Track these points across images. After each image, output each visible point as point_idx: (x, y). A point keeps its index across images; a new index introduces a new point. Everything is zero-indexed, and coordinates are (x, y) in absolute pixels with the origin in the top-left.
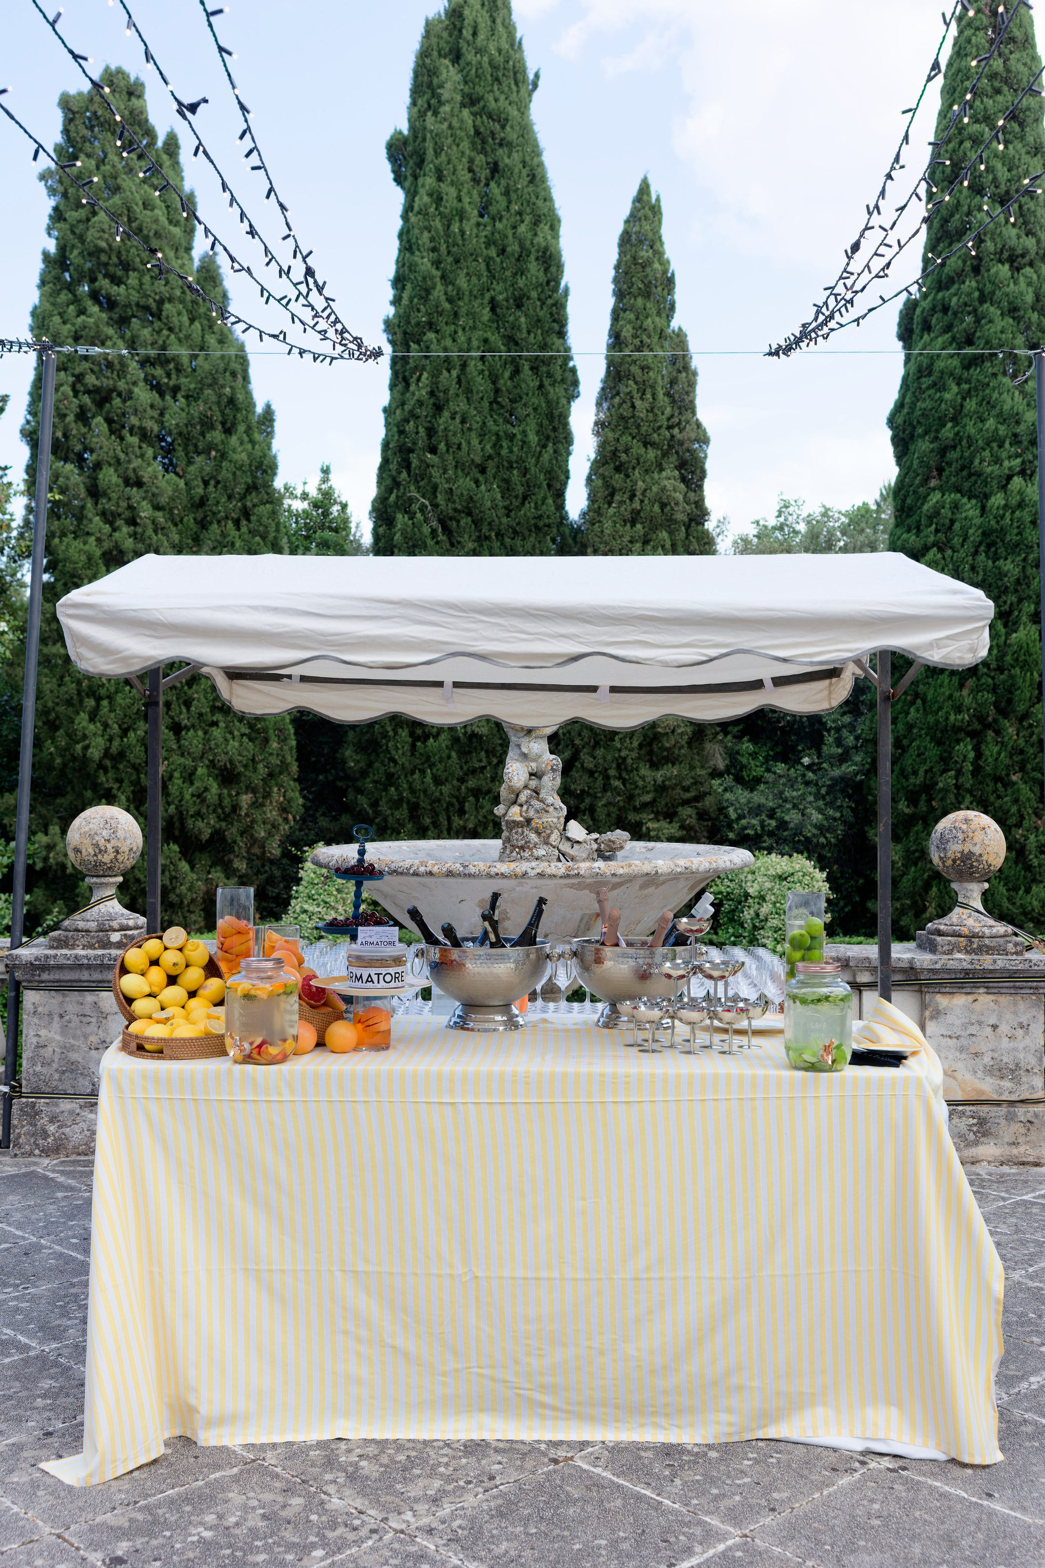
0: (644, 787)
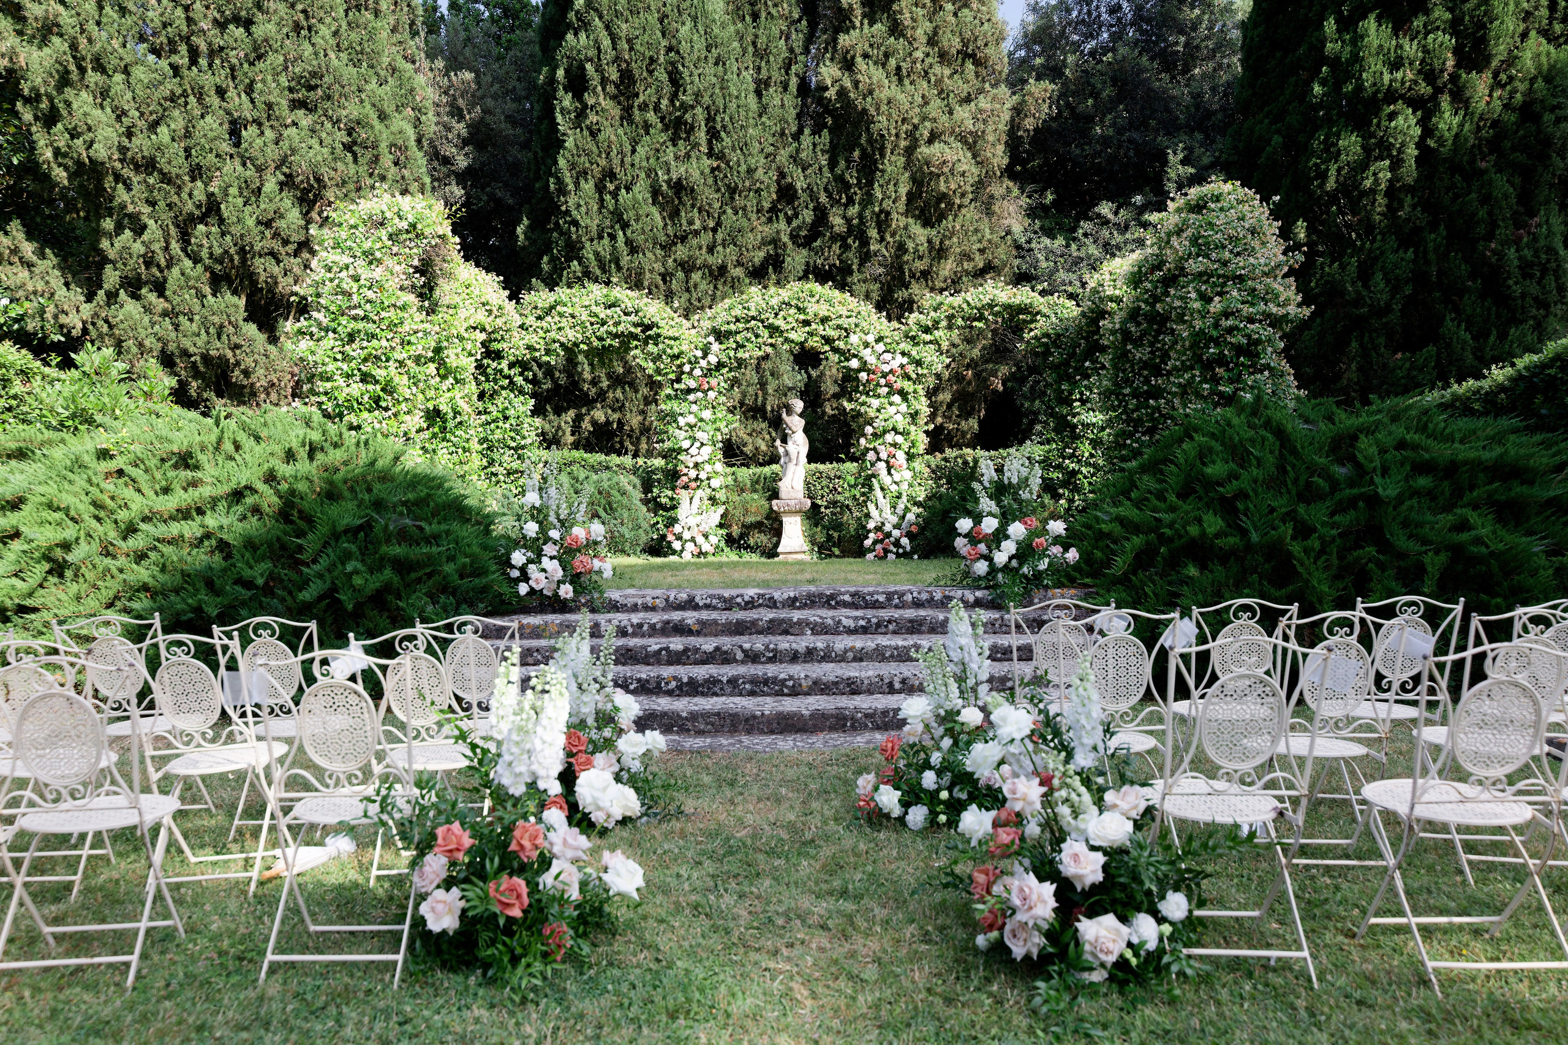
0: (916, 251)
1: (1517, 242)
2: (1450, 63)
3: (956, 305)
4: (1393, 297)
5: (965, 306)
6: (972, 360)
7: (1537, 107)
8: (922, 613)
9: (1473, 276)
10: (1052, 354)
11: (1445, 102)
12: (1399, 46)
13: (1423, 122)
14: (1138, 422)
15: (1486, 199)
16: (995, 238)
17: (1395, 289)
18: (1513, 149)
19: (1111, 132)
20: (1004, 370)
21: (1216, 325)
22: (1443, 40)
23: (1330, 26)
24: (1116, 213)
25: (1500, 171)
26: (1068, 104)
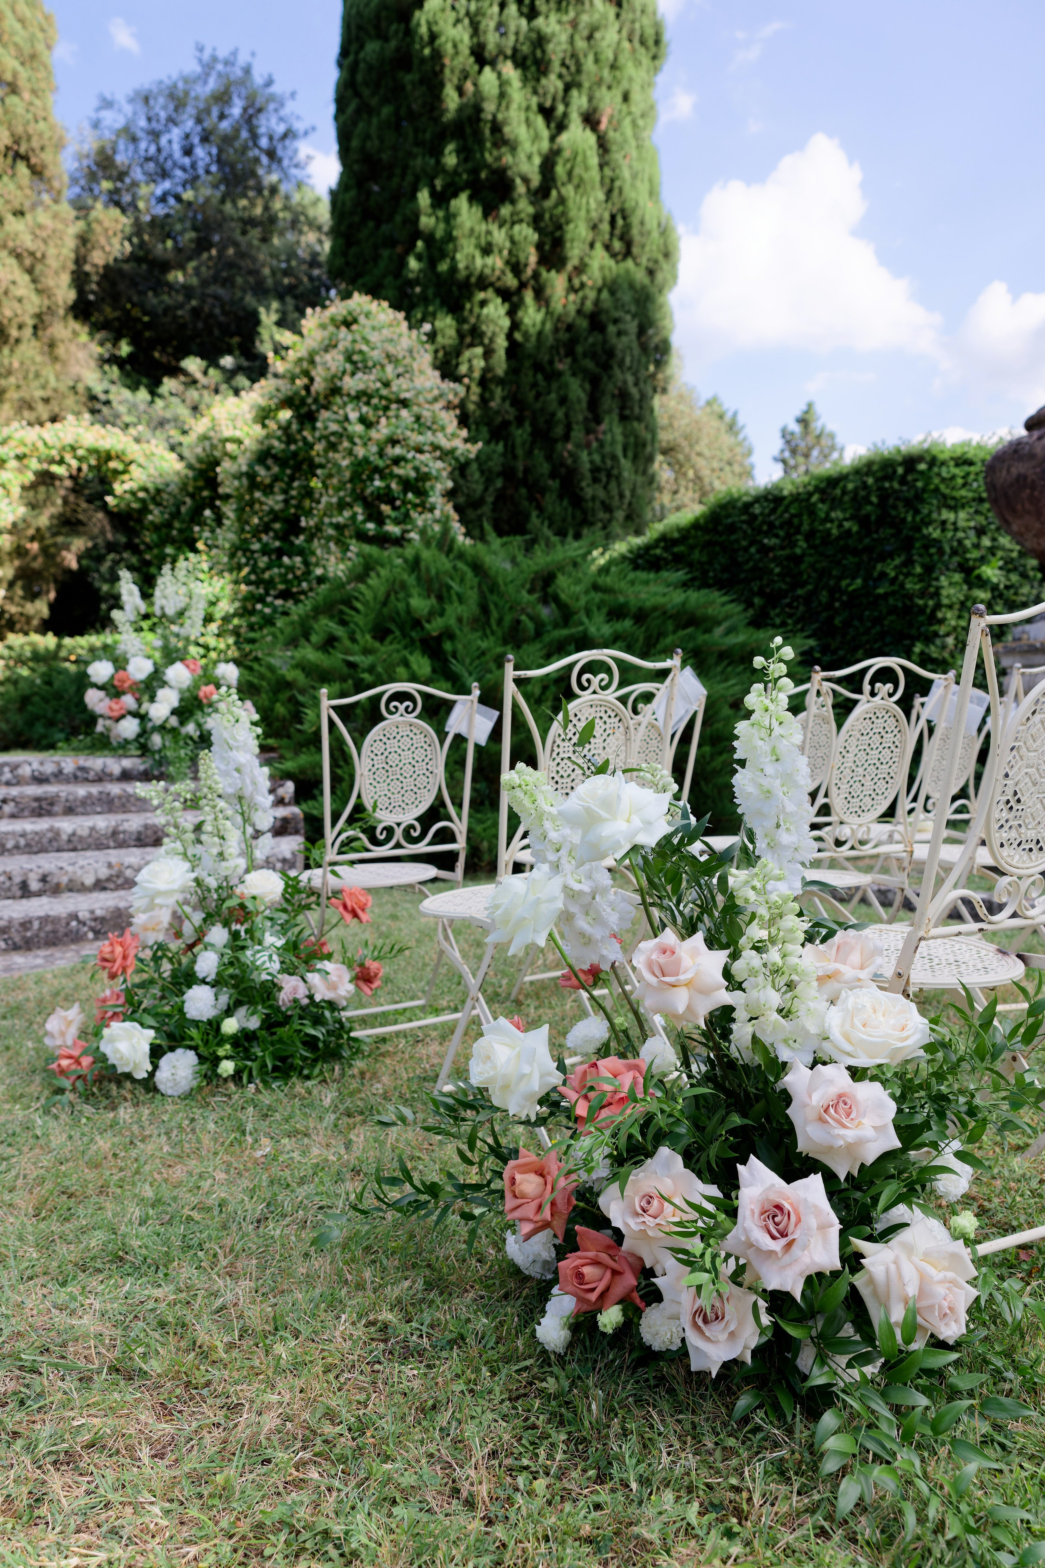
1: (588, 445)
2: (533, 259)
3: (29, 441)
4: (486, 489)
5: (40, 445)
6: (38, 530)
7: (604, 318)
8: (50, 789)
9: (553, 475)
10: (151, 512)
11: (529, 296)
12: (489, 233)
13: (511, 313)
14: (269, 584)
15: (563, 401)
16: (63, 387)
17: (488, 482)
18: (585, 355)
19: (194, 281)
20: (79, 544)
21: (381, 454)
22: (527, 234)
23: (424, 198)
24: (205, 373)
25: (574, 374)
26: (142, 244)
